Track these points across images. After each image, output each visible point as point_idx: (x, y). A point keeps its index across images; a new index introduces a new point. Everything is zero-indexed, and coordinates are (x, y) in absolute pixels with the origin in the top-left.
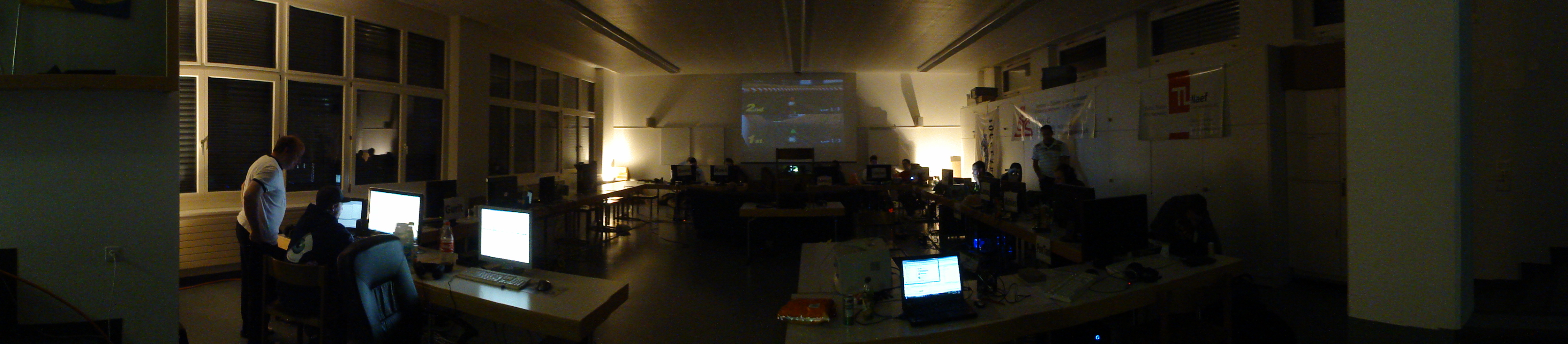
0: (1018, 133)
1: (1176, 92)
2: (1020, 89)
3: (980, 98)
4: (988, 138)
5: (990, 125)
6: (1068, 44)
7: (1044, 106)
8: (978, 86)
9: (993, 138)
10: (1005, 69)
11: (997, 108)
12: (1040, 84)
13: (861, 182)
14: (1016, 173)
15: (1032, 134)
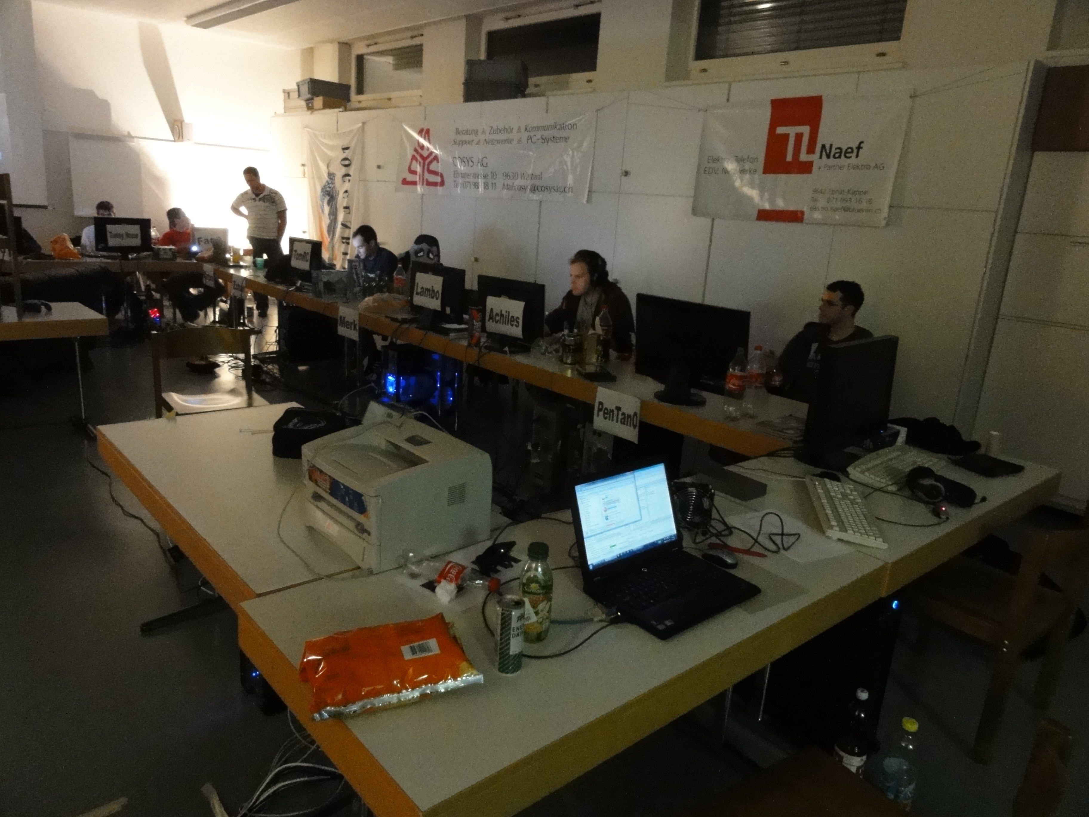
0: (410, 178)
1: (786, 136)
2: (393, 95)
3: (319, 101)
4: (338, 179)
5: (344, 156)
6: (507, 19)
7: (476, 132)
8: (307, 77)
9: (349, 181)
10: (360, 49)
11: (360, 125)
12: (460, 90)
13: (83, 255)
14: (426, 252)
15: (442, 183)
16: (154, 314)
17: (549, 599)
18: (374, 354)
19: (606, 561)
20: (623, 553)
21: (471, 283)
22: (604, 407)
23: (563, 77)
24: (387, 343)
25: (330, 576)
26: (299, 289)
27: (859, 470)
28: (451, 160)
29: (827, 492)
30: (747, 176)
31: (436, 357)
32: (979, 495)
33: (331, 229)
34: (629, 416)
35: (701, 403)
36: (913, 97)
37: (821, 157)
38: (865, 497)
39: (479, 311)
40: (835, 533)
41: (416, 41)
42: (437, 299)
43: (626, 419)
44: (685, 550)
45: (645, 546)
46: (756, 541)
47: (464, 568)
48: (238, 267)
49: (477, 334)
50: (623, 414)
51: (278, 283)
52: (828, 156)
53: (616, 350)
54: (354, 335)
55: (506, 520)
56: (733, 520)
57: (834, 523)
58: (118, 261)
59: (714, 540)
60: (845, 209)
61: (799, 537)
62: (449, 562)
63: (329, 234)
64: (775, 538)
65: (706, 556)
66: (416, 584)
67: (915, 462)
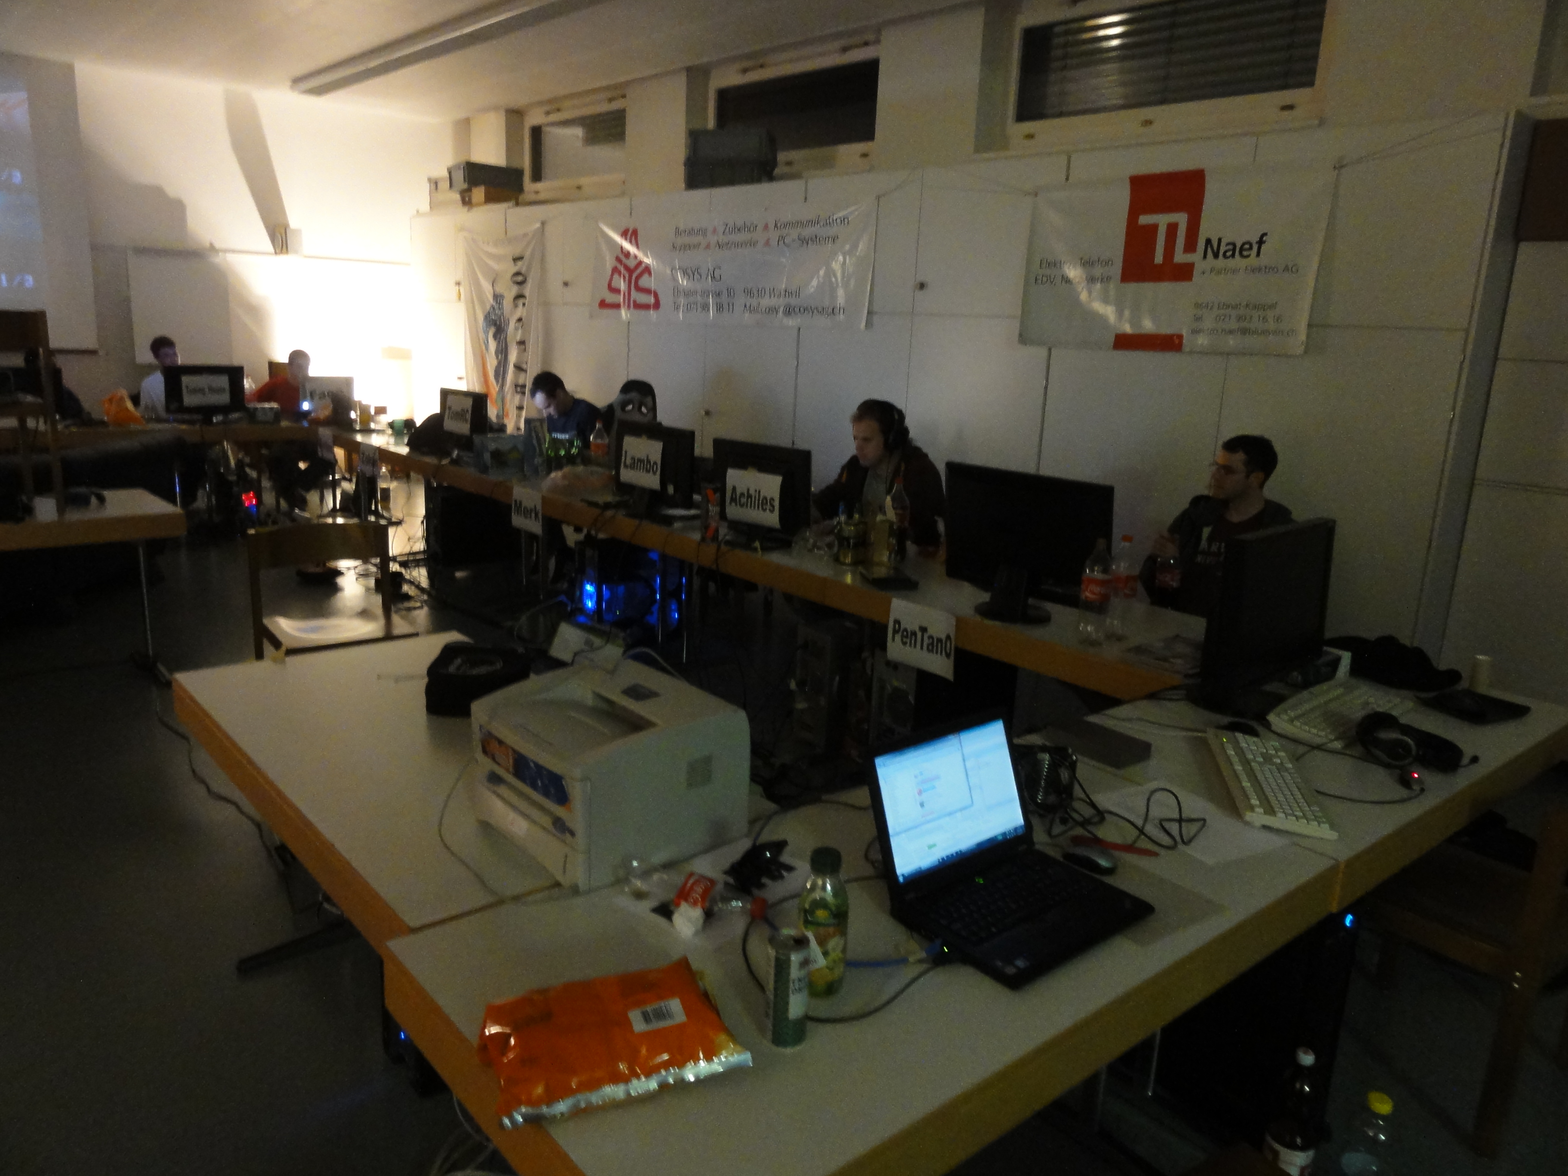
1: (1154, 228)
2: (584, 181)
3: (479, 193)
4: (507, 303)
5: (514, 269)
6: (745, 71)
7: (703, 232)
8: (463, 159)
9: (524, 304)
10: (535, 118)
11: (538, 225)
12: (679, 172)
13: (150, 420)
14: (637, 406)
15: (657, 305)
16: (249, 500)
17: (843, 933)
18: (564, 553)
19: (923, 868)
20: (947, 857)
21: (703, 449)
22: (902, 627)
23: (826, 150)
24: (581, 537)
25: (516, 898)
26: (455, 462)
27: (1285, 717)
28: (668, 272)
29: (1240, 752)
30: (1098, 286)
31: (654, 556)
32: (1468, 751)
33: (500, 373)
34: (939, 640)
35: (1043, 620)
36: (1339, 167)
37: (1205, 257)
38: (1297, 759)
39: (715, 491)
40: (1257, 817)
41: (615, 106)
42: (655, 473)
43: (934, 645)
44: (1037, 847)
45: (980, 845)
46: (1141, 831)
47: (712, 882)
48: (367, 431)
49: (713, 524)
50: (931, 637)
51: (424, 454)
52: (1216, 256)
53: (916, 542)
54: (535, 527)
55: (772, 806)
56: (1104, 800)
57: (1255, 802)
58: (197, 427)
59: (1079, 831)
60: (1244, 331)
61: (1204, 825)
62: (691, 874)
63: (497, 381)
64: (1167, 825)
65: (1068, 856)
66: (644, 908)
67: (1367, 703)
